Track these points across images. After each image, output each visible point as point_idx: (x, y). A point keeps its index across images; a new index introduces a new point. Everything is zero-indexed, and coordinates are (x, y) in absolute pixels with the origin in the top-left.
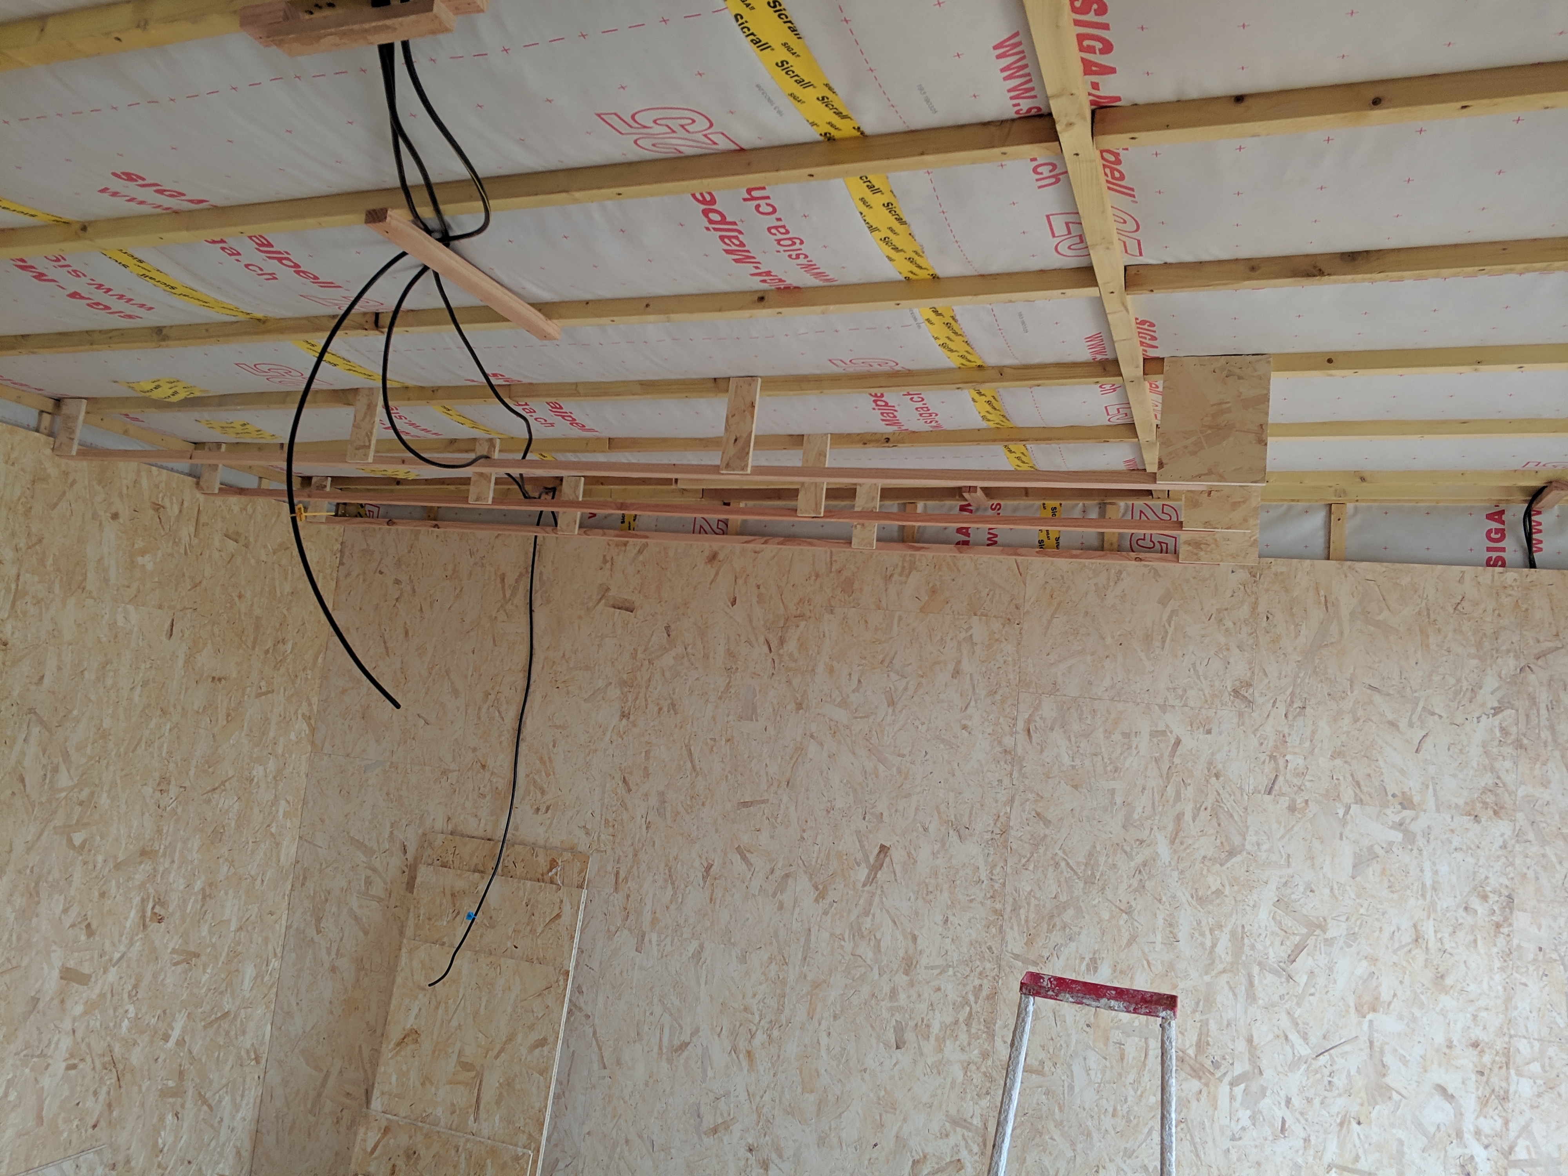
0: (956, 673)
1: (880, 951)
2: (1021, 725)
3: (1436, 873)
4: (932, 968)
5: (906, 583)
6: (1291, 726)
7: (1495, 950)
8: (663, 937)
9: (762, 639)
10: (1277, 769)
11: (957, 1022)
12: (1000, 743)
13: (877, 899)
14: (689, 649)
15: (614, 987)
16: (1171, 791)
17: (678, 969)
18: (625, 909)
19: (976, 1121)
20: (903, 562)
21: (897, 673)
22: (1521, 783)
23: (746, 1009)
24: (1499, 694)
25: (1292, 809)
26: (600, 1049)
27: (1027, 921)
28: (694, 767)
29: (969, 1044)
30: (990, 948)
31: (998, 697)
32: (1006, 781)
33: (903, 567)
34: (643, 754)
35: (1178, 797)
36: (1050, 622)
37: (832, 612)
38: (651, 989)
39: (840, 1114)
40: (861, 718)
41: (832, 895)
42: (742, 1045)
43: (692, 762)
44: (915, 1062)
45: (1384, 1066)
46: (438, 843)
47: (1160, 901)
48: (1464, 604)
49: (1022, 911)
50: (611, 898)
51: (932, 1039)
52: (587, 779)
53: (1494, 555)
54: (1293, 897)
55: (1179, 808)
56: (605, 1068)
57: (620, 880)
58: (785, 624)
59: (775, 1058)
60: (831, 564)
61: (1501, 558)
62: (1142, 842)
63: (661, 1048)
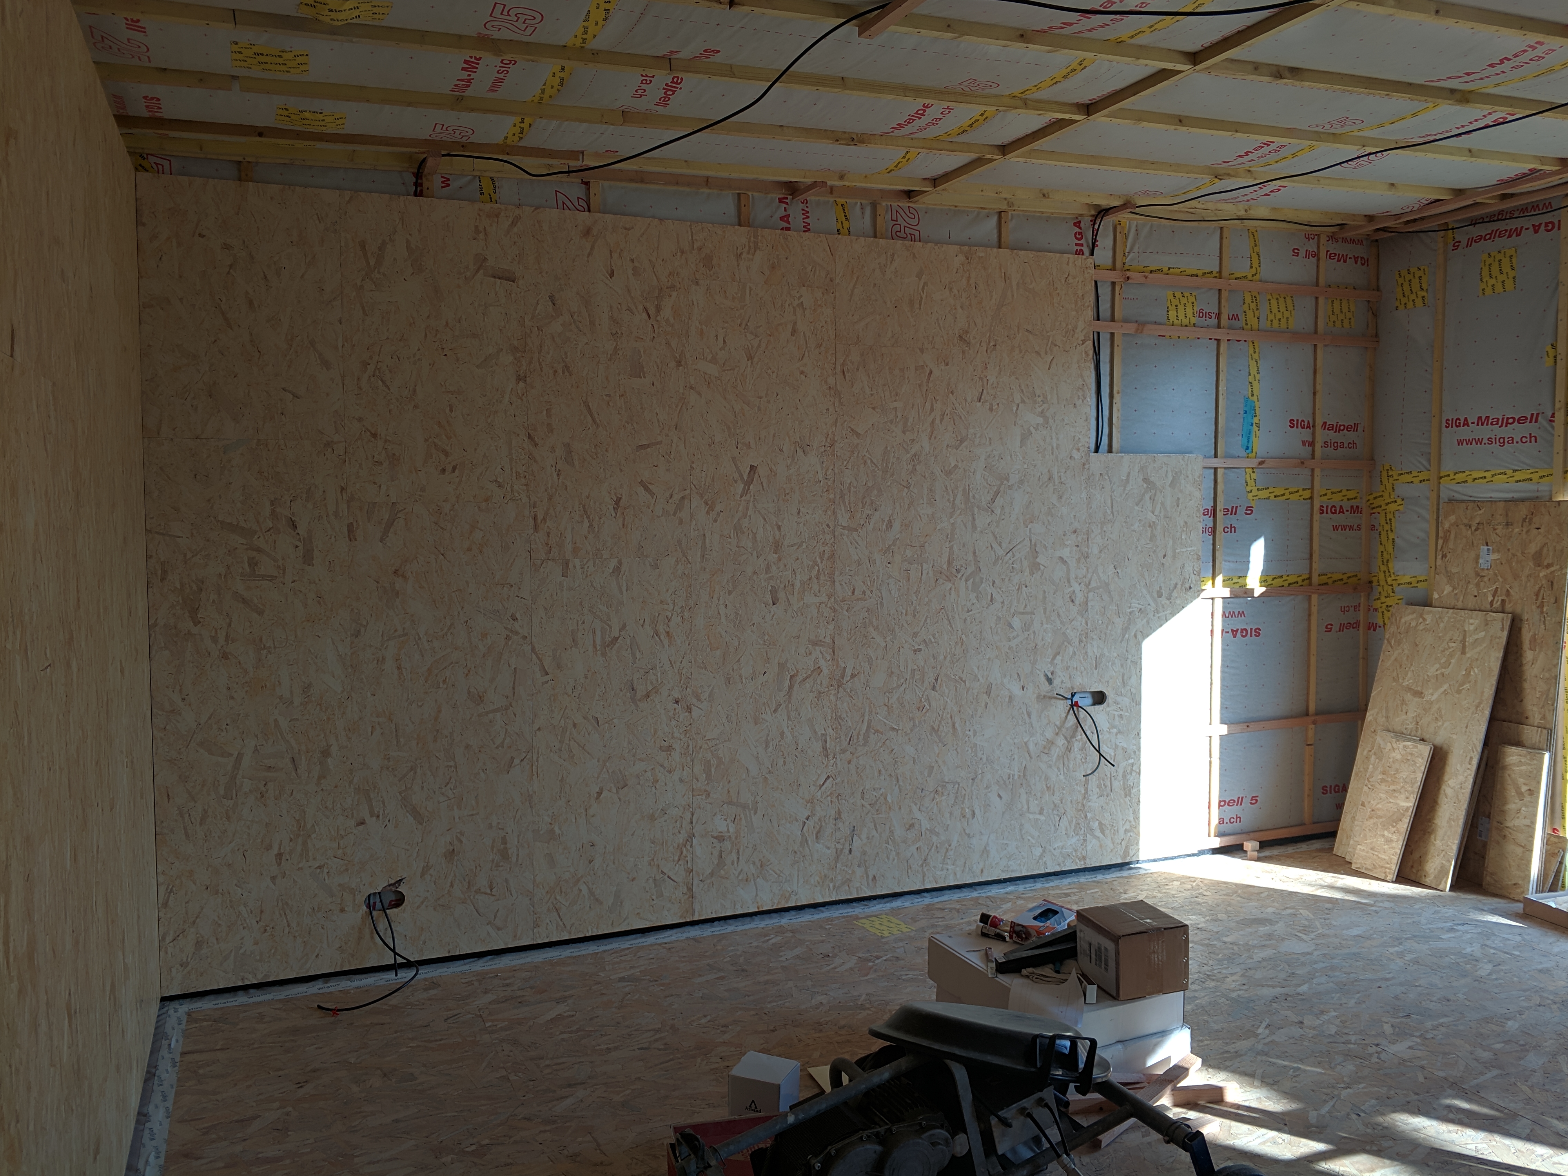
0: (794, 332)
1: (756, 541)
2: (838, 368)
3: (1058, 439)
4: (792, 546)
5: (752, 260)
6: (989, 358)
7: (1083, 478)
8: (585, 561)
9: (641, 308)
10: (983, 385)
11: (810, 579)
12: (826, 382)
14: (575, 317)
15: (546, 609)
16: (928, 406)
17: (602, 584)
18: (547, 544)
19: (828, 640)
20: (749, 243)
21: (752, 333)
23: (662, 602)
24: (1084, 332)
25: (991, 410)
26: (540, 660)
28: (594, 420)
29: (819, 591)
30: (828, 526)
31: (823, 349)
32: (831, 409)
33: (750, 247)
34: (545, 412)
35: (932, 410)
36: (853, 291)
37: (697, 284)
38: (581, 603)
39: (739, 660)
40: (728, 370)
41: (718, 508)
42: (661, 628)
43: (591, 416)
44: (786, 611)
45: (1036, 552)
47: (925, 477)
48: (1070, 278)
49: (846, 497)
50: (532, 538)
51: (796, 594)
52: (492, 438)
53: (1079, 248)
54: (994, 463)
56: (547, 674)
57: (539, 522)
58: (659, 294)
59: (688, 632)
60: (693, 243)
61: (1081, 250)
62: (913, 440)
63: (595, 647)
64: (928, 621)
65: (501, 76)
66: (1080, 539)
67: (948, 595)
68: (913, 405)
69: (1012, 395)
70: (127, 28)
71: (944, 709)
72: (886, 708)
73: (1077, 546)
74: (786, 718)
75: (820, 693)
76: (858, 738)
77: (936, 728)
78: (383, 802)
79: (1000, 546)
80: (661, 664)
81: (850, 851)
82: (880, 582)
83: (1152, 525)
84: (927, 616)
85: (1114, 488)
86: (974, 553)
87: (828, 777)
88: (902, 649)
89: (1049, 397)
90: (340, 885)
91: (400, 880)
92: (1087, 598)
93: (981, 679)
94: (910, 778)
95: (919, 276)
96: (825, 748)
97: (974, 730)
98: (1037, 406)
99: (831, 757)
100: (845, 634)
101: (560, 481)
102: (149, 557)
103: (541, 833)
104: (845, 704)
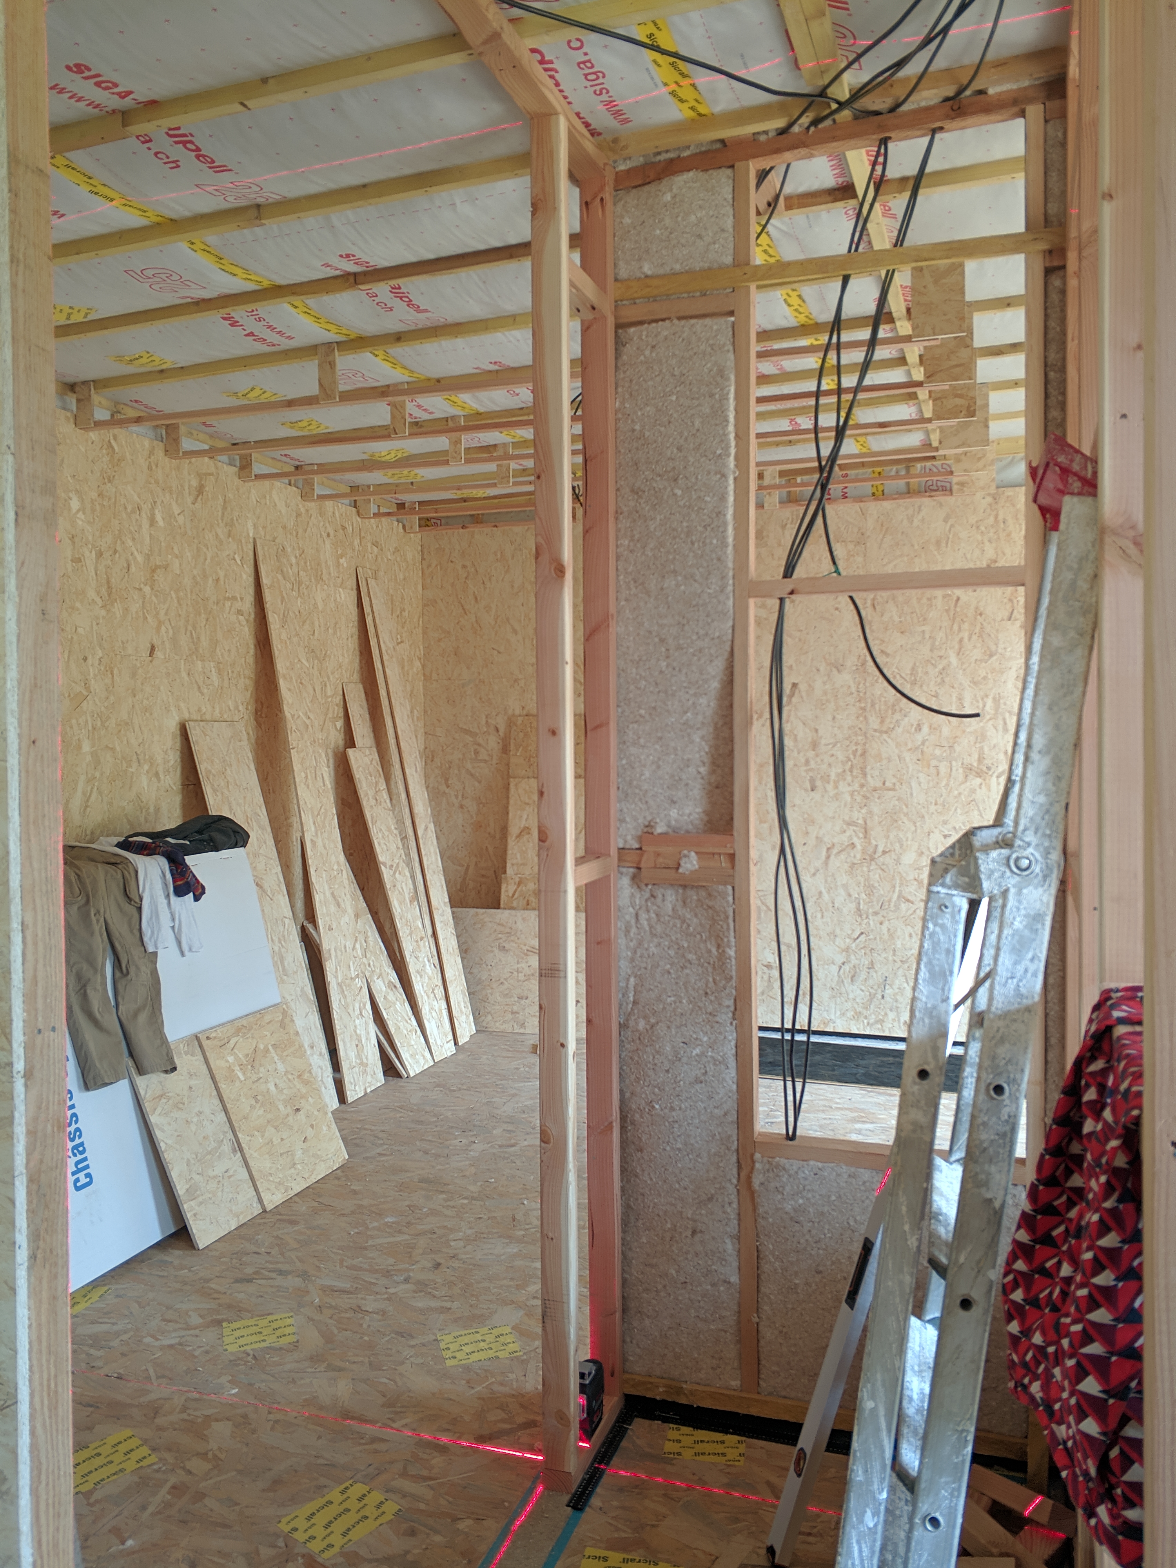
13: (793, 713)
27: (880, 711)
46: (519, 722)
55: (961, 635)
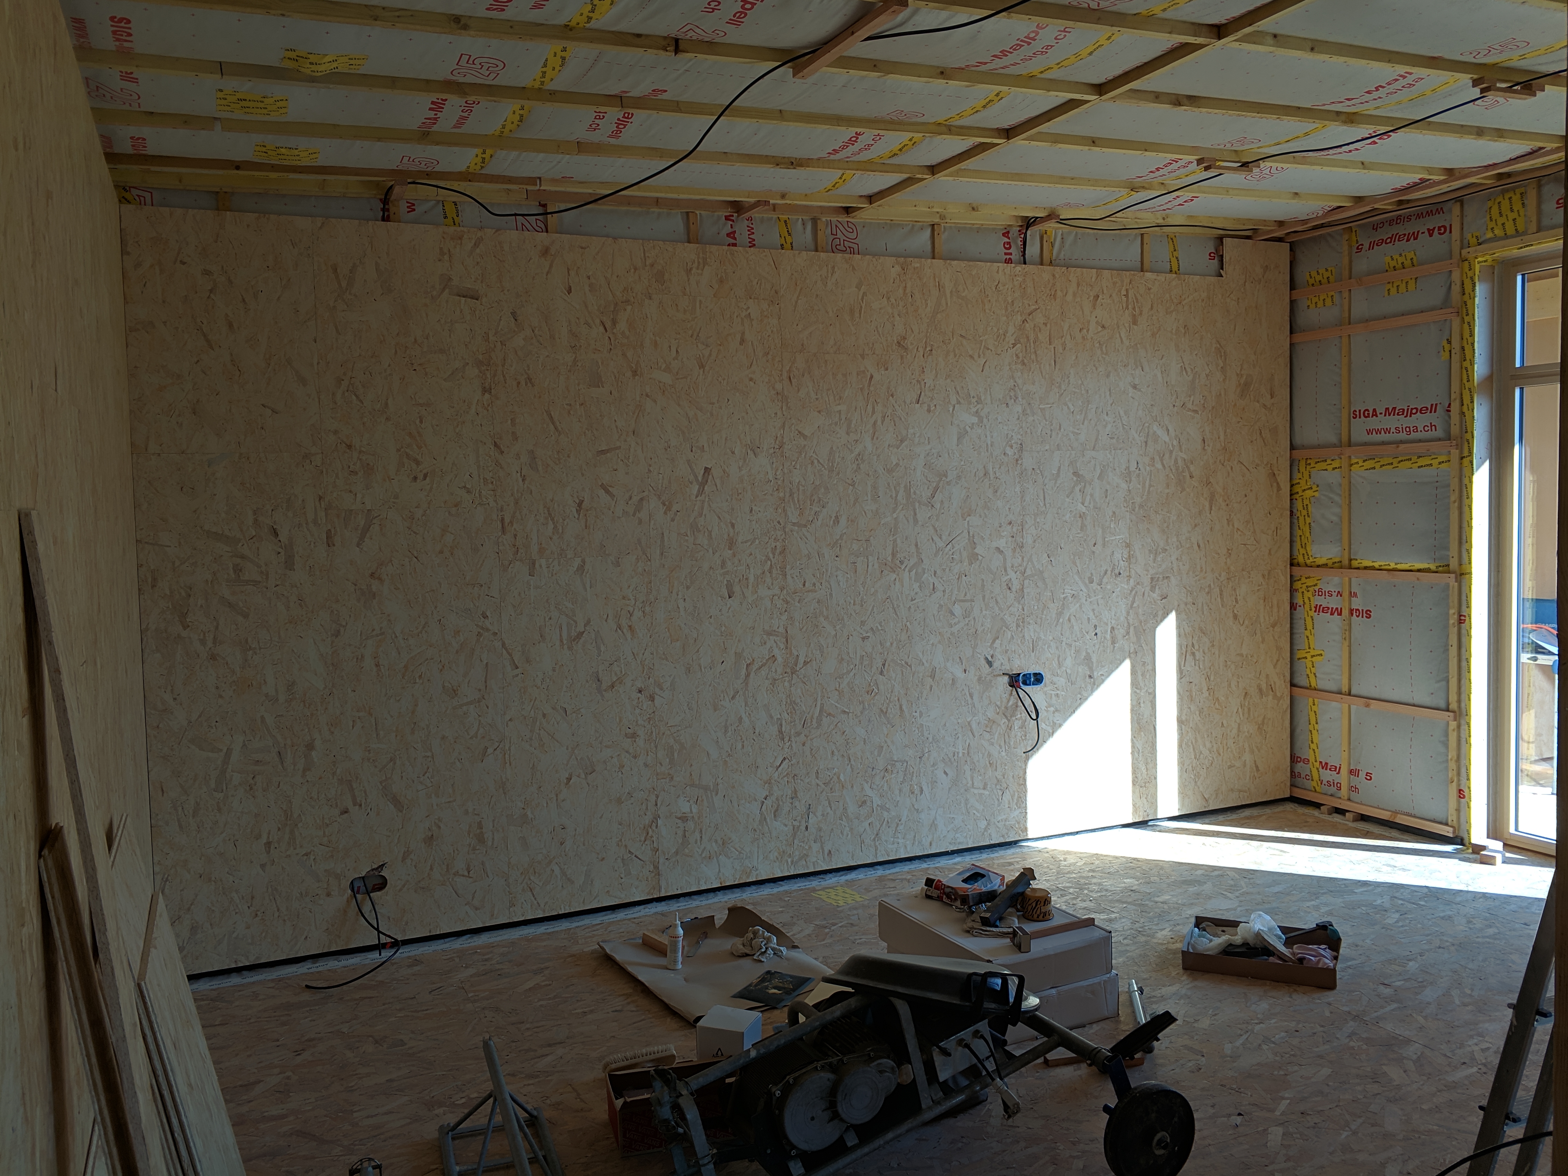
0: (742, 341)
1: (711, 538)
2: (785, 375)
3: (992, 437)
4: (746, 542)
5: (702, 274)
6: (926, 362)
7: (1016, 473)
8: (551, 560)
9: (598, 321)
10: (921, 389)
11: (764, 573)
12: (773, 388)
13: (706, 504)
14: (536, 332)
15: (514, 606)
16: (870, 408)
17: (567, 582)
18: (514, 546)
19: (782, 630)
20: (698, 258)
21: (703, 343)
22: (1025, 384)
23: (624, 598)
24: (1015, 336)
25: (929, 411)
26: (510, 655)
27: (798, 501)
28: (556, 428)
29: (772, 584)
30: (779, 522)
31: (770, 357)
32: (779, 413)
33: (699, 262)
34: (509, 422)
35: (873, 412)
36: (796, 302)
37: (650, 298)
38: (548, 600)
39: (698, 651)
40: (681, 378)
41: (675, 508)
42: (624, 623)
43: (553, 423)
44: (741, 604)
45: (975, 543)
47: (868, 475)
48: (1000, 285)
49: (795, 495)
50: (500, 540)
51: (750, 587)
52: (460, 447)
53: (1008, 257)
54: (932, 461)
55: (875, 417)
56: (517, 668)
57: (506, 524)
58: (615, 308)
59: (649, 625)
60: (645, 259)
61: (1010, 259)
62: (857, 441)
63: (561, 641)
64: (875, 610)
65: (466, 114)
66: (1015, 530)
67: (893, 586)
68: (856, 408)
69: (948, 396)
70: (121, 79)
71: (892, 692)
72: (837, 693)
73: (1013, 537)
74: (743, 705)
75: (775, 680)
76: (812, 721)
77: (885, 710)
78: (365, 792)
79: (941, 538)
80: (625, 657)
81: (807, 828)
82: (829, 574)
83: (1082, 516)
84: (874, 606)
85: (1046, 482)
86: (916, 545)
87: (784, 759)
88: (851, 637)
89: (983, 398)
90: (326, 871)
91: (383, 865)
92: (1023, 586)
93: (925, 663)
94: (862, 757)
95: (859, 287)
96: (780, 732)
97: (920, 712)
98: (971, 406)
99: (786, 739)
100: (797, 624)
101: (525, 486)
102: (139, 566)
103: (515, 817)
104: (799, 690)
